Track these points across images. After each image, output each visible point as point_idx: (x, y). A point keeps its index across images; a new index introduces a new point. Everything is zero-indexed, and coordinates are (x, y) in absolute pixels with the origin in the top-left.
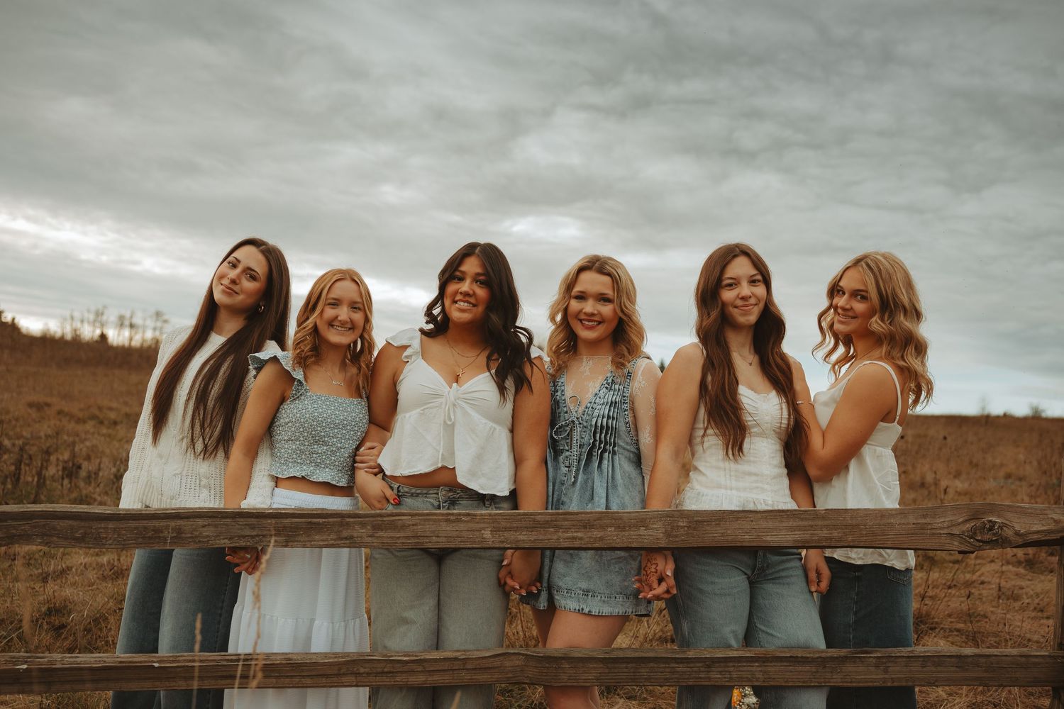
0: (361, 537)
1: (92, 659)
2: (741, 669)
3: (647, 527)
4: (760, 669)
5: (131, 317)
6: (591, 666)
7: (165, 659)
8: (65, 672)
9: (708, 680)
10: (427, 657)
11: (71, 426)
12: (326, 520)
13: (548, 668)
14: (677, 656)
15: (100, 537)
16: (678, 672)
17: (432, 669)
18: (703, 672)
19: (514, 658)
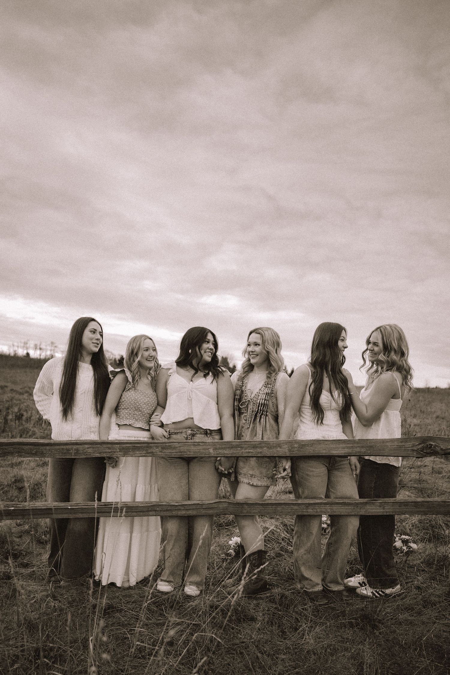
1: (42, 505)
2: (321, 508)
3: (280, 447)
4: (329, 508)
5: (40, 345)
6: (257, 507)
7: (73, 505)
10: (186, 503)
11: (17, 396)
12: (141, 445)
13: (238, 508)
14: (294, 502)
15: (43, 453)
16: (295, 509)
17: (188, 508)
18: (305, 509)
19: (224, 504)
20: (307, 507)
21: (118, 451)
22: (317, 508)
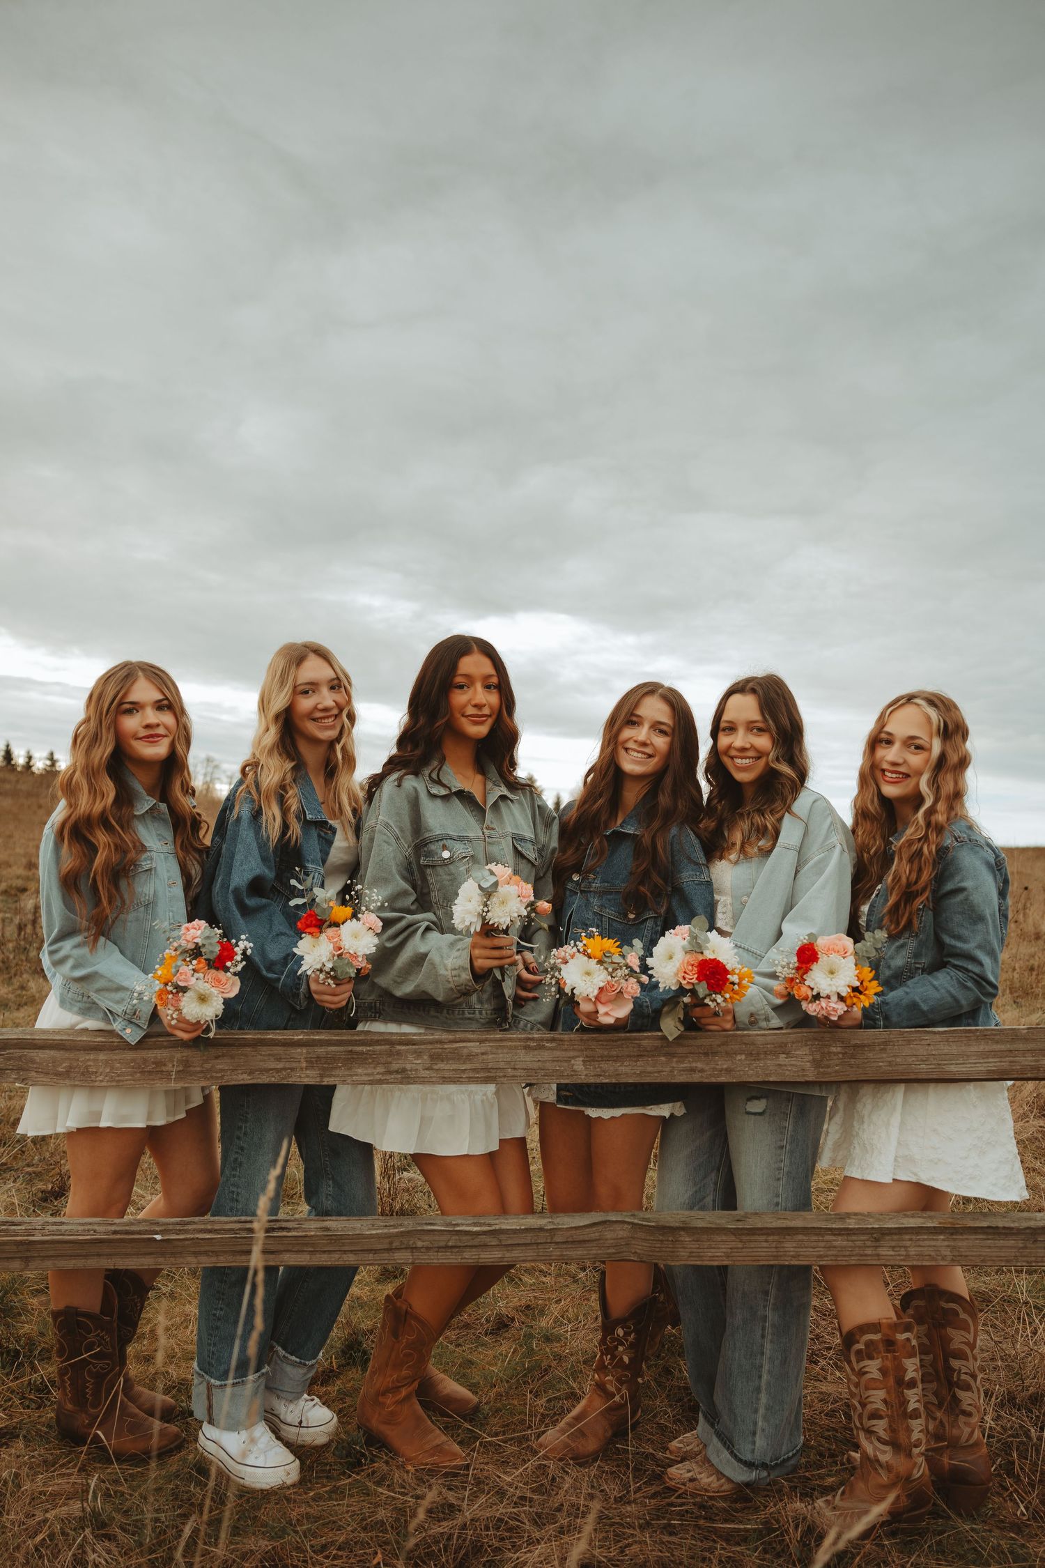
0: (416, 1070)
2: (921, 1243)
3: (788, 1054)
4: (946, 1243)
6: (719, 1239)
7: (170, 1227)
8: (46, 1246)
9: (876, 1258)
10: (504, 1227)
12: (371, 1048)
13: (662, 1241)
14: (834, 1226)
15: (88, 1072)
16: (835, 1247)
17: (509, 1242)
18: (869, 1247)
19: (618, 1227)
20: (877, 1240)
21: (304, 1065)
22: (908, 1243)
